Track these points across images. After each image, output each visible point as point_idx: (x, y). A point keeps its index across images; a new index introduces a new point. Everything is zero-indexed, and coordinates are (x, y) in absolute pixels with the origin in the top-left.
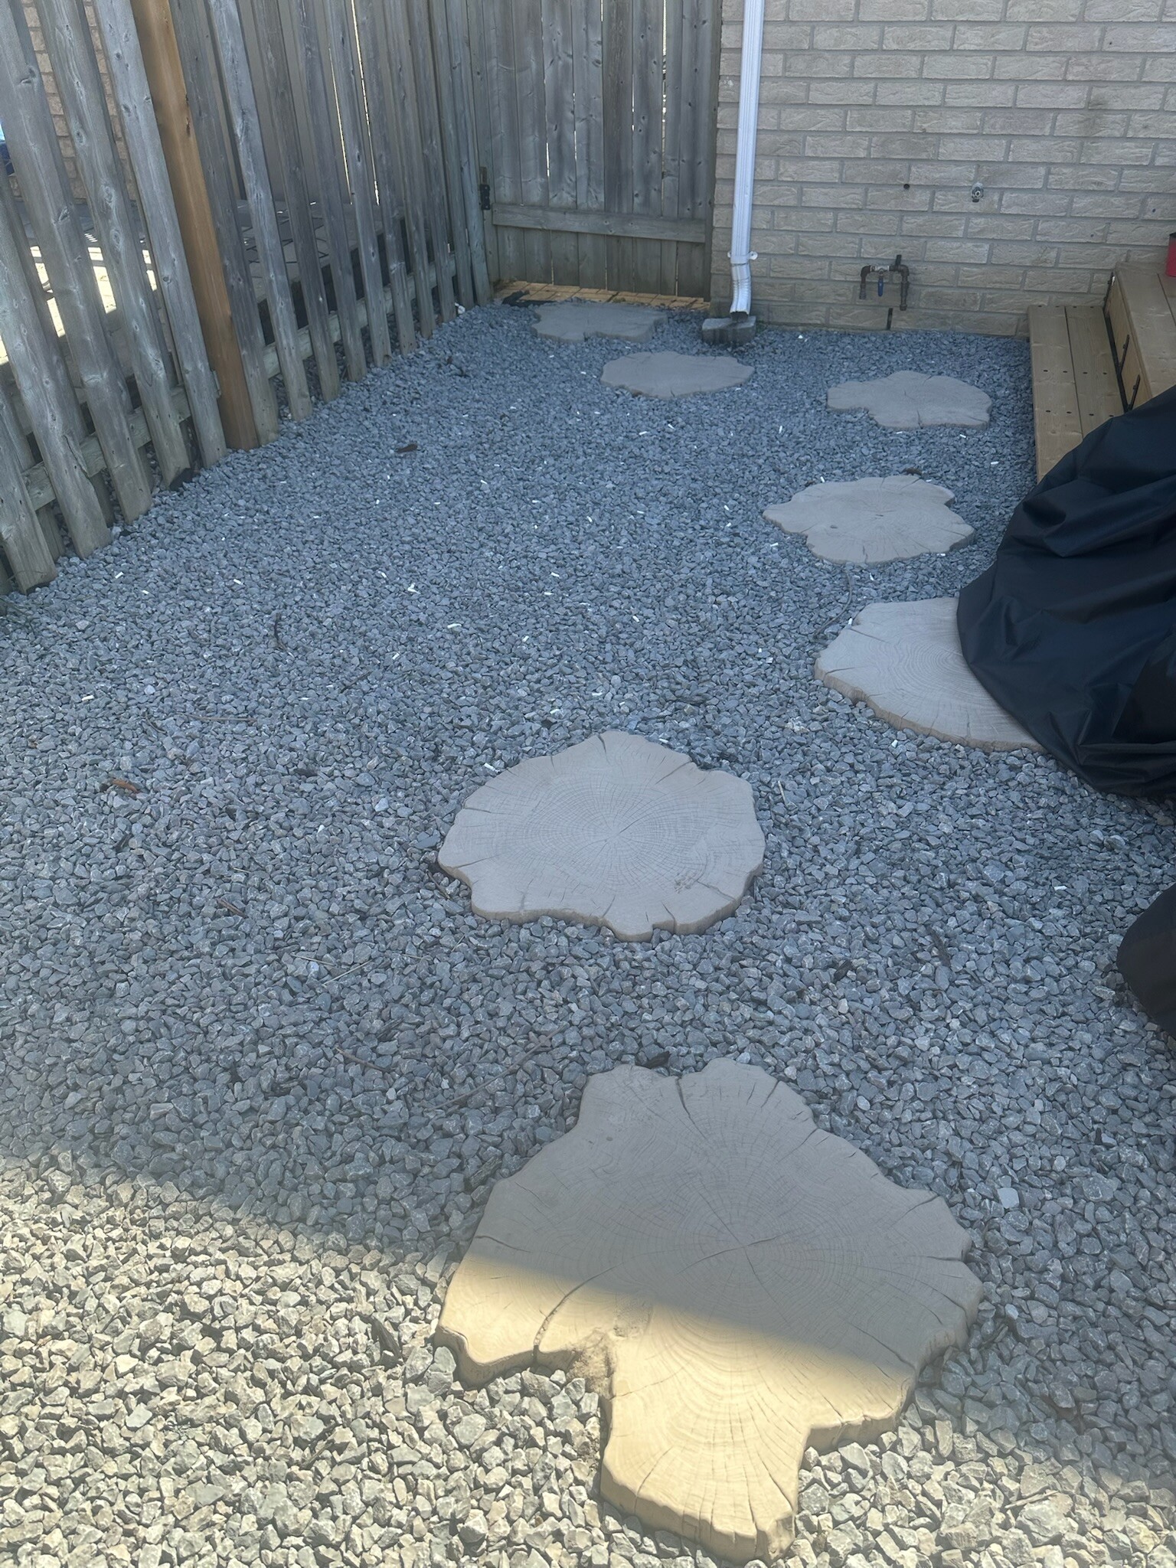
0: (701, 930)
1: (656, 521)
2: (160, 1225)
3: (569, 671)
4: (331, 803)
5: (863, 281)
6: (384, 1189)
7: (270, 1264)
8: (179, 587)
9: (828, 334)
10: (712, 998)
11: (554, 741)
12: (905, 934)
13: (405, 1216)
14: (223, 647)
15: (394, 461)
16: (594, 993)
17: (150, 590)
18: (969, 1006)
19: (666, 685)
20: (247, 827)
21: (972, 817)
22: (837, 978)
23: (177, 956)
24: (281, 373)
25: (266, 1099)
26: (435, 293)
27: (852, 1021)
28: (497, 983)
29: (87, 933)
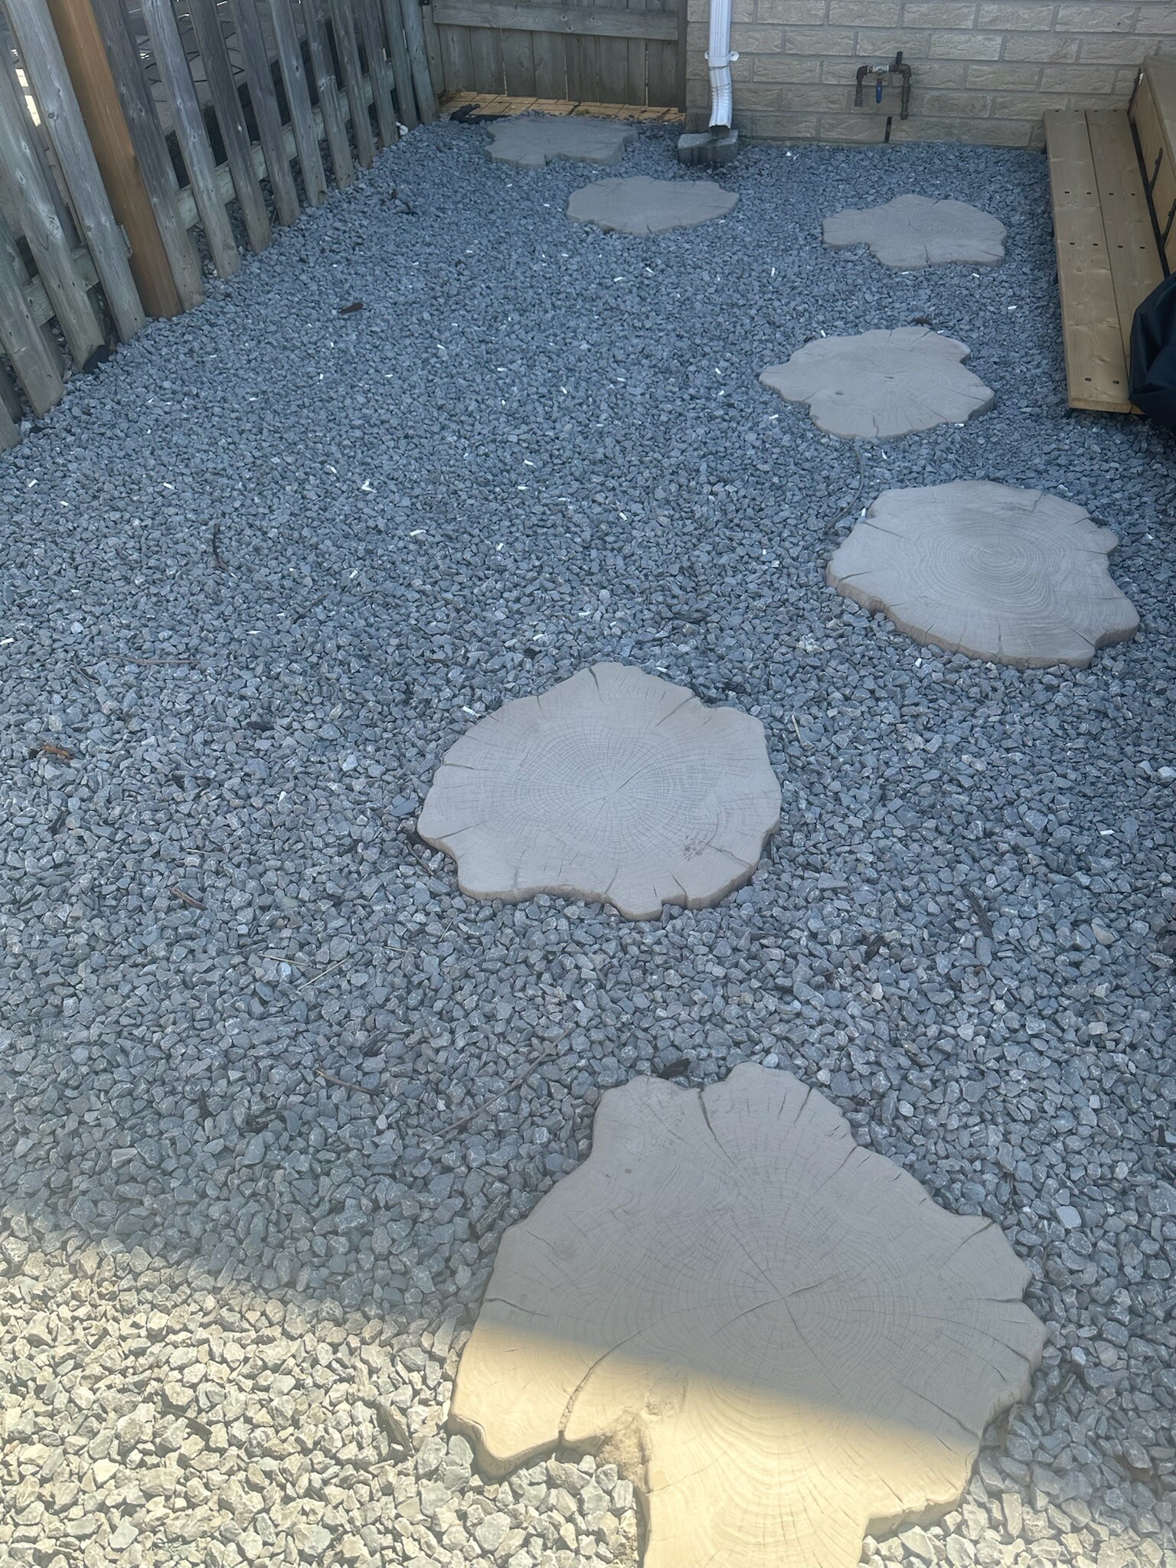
0: (715, 905)
1: (639, 391)
2: (131, 1298)
3: (551, 585)
4: (292, 763)
5: (859, 85)
6: (380, 1241)
7: (261, 1341)
8: (103, 496)
9: (820, 149)
10: (732, 989)
11: (539, 675)
12: (941, 899)
13: (406, 1273)
14: (157, 568)
15: (337, 323)
16: (601, 986)
17: (69, 500)
18: (1014, 984)
19: (661, 599)
20: (198, 796)
21: (1008, 750)
22: (868, 957)
23: (130, 962)
24: (201, 220)
25: (242, 1135)
26: (373, 111)
27: (887, 1007)
28: (493, 978)
29: (25, 939)
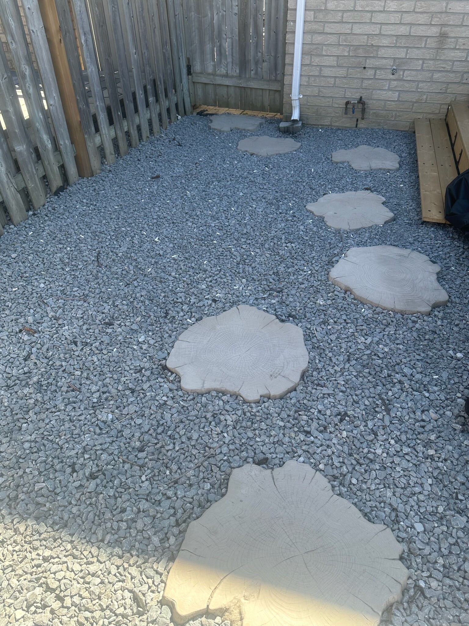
0: (281, 398)
1: (261, 210)
2: (37, 544)
3: (224, 277)
4: (120, 338)
5: (346, 107)
6: (140, 525)
7: (88, 563)
8: (57, 239)
9: (332, 129)
10: (287, 431)
11: (217, 309)
12: (370, 399)
13: (149, 538)
14: (75, 265)
15: (150, 182)
16: (235, 428)
17: (44, 240)
18: (398, 433)
19: (265, 283)
20: (82, 349)
21: (397, 344)
22: (341, 421)
23: (50, 411)
24: (102, 144)
25: (88, 480)
26: (168, 110)
27: (348, 441)
28: (192, 423)
29: (10, 400)
